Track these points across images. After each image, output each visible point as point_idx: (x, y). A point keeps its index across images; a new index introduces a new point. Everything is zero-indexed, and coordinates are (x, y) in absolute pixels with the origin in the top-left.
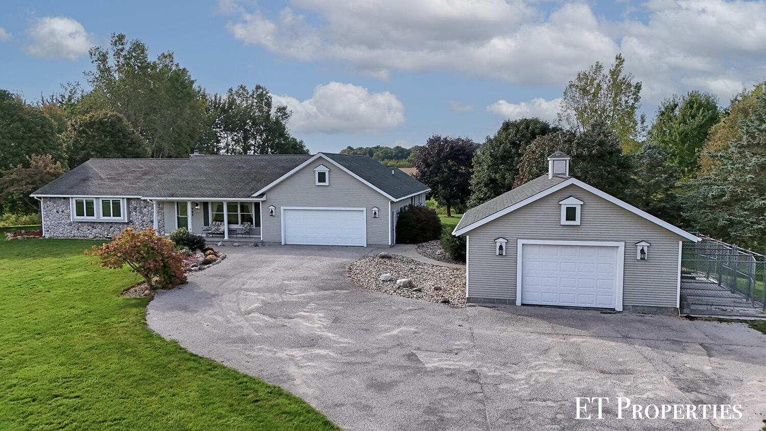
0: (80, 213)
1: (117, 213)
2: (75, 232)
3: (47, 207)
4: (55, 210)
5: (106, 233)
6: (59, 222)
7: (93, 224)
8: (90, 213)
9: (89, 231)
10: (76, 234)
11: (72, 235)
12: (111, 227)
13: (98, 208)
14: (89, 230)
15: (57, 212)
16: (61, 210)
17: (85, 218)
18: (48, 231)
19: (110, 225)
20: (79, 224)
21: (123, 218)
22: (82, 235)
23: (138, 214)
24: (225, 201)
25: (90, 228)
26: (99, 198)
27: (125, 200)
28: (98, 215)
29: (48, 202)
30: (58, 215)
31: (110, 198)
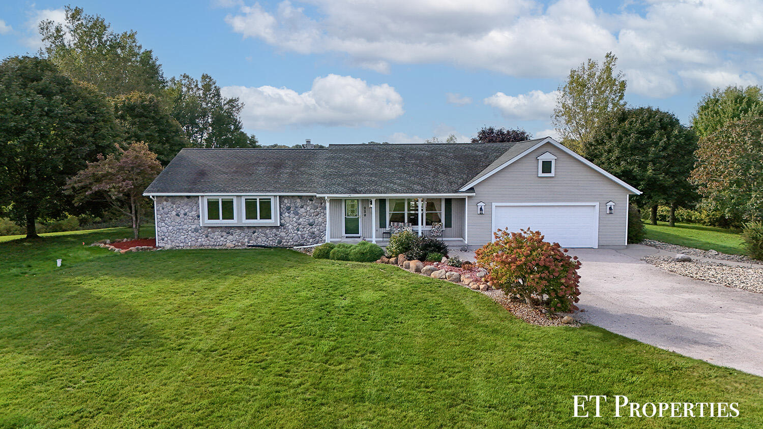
0: (213, 214)
1: (266, 215)
2: (202, 240)
3: (163, 209)
4: (174, 213)
5: (246, 240)
6: (181, 227)
7: (228, 230)
8: (229, 214)
9: (222, 239)
10: (204, 243)
11: (198, 244)
12: (254, 232)
13: (239, 208)
14: (222, 237)
15: (178, 215)
16: (182, 212)
17: (221, 222)
18: (163, 239)
19: (253, 230)
20: (209, 230)
21: (274, 220)
22: (212, 244)
23: (292, 215)
24: (420, 197)
25: (224, 234)
26: (241, 196)
27: (278, 197)
28: (240, 217)
29: (165, 203)
30: (178, 219)
31: (258, 196)
